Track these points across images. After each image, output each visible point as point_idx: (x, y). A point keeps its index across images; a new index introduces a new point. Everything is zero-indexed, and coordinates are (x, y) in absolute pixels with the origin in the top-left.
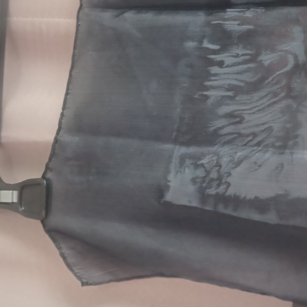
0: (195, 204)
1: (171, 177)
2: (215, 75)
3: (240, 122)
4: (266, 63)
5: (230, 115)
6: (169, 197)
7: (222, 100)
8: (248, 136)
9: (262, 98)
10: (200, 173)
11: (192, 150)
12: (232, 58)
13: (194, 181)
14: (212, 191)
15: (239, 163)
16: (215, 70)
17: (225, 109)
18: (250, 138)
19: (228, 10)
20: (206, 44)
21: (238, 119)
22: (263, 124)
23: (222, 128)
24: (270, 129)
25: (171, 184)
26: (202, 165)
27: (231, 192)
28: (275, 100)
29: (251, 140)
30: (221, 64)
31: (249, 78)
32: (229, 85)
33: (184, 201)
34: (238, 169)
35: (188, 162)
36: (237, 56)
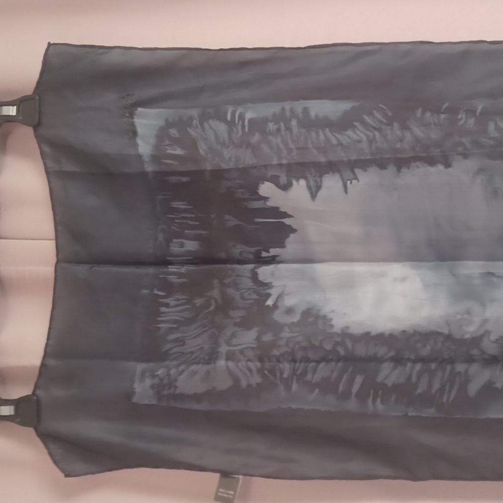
0: (154, 402)
1: (136, 385)
2: (163, 313)
3: (183, 345)
4: (198, 305)
5: (176, 340)
6: (135, 399)
7: (171, 331)
8: (188, 353)
9: (196, 328)
10: (156, 381)
11: (150, 365)
12: (174, 301)
13: (152, 387)
14: (165, 393)
15: (181, 373)
16: (163, 309)
17: (172, 337)
18: (189, 355)
19: (170, 267)
20: (156, 292)
21: (181, 343)
22: (198, 346)
23: (171, 349)
24: (202, 348)
25: (137, 390)
26: (158, 375)
27: (178, 391)
28: (205, 329)
29: (191, 357)
30: (167, 305)
31: (187, 315)
32: (175, 320)
33: (146, 402)
34: (183, 376)
35: (147, 374)
36: (178, 300)
